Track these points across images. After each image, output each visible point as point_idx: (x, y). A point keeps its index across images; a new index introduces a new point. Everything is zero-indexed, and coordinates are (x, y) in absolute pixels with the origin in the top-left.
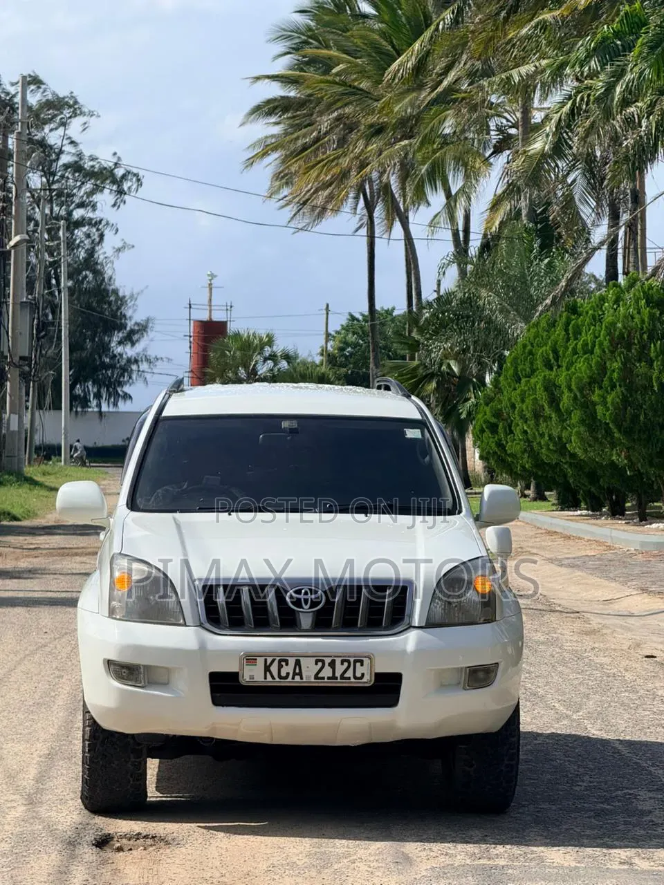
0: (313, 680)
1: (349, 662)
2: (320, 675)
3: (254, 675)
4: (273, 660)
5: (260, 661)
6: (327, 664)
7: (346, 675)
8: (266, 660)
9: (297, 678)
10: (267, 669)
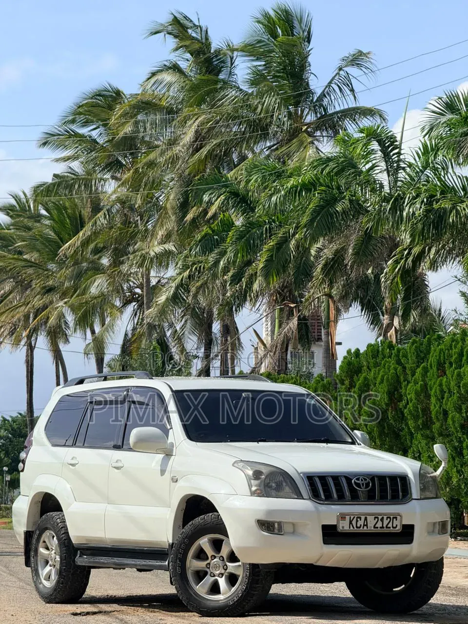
0: (373, 529)
1: (390, 518)
2: (376, 526)
3: (344, 526)
4: (354, 517)
5: (348, 518)
6: (379, 519)
7: (388, 526)
9: (365, 527)
10: (351, 522)
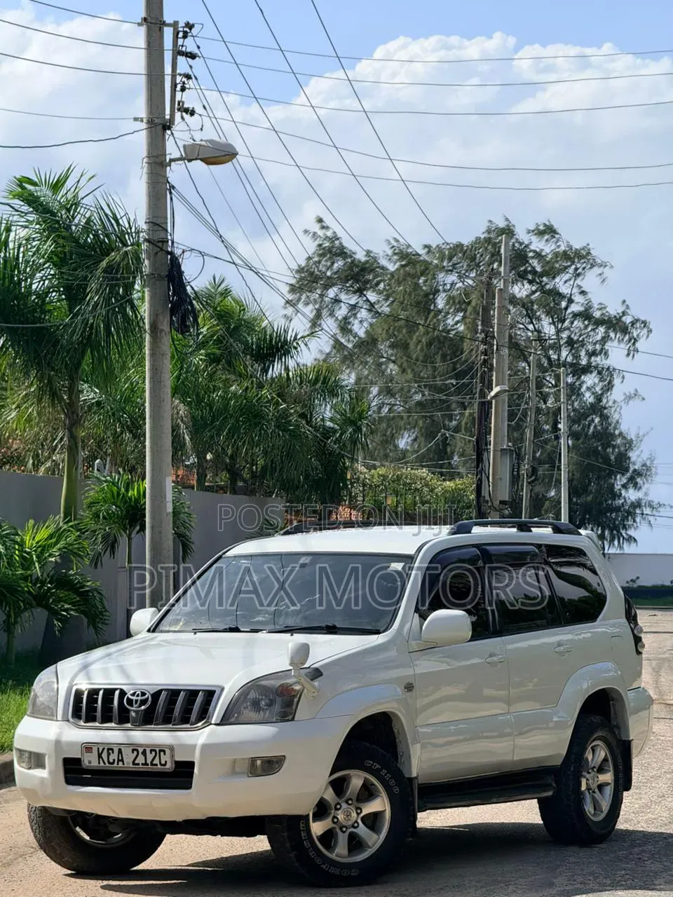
0: (131, 766)
1: (155, 751)
2: (136, 762)
3: (90, 761)
4: (104, 749)
5: (95, 749)
6: (140, 753)
7: (154, 762)
8: (98, 749)
9: (121, 763)
10: (100, 756)
